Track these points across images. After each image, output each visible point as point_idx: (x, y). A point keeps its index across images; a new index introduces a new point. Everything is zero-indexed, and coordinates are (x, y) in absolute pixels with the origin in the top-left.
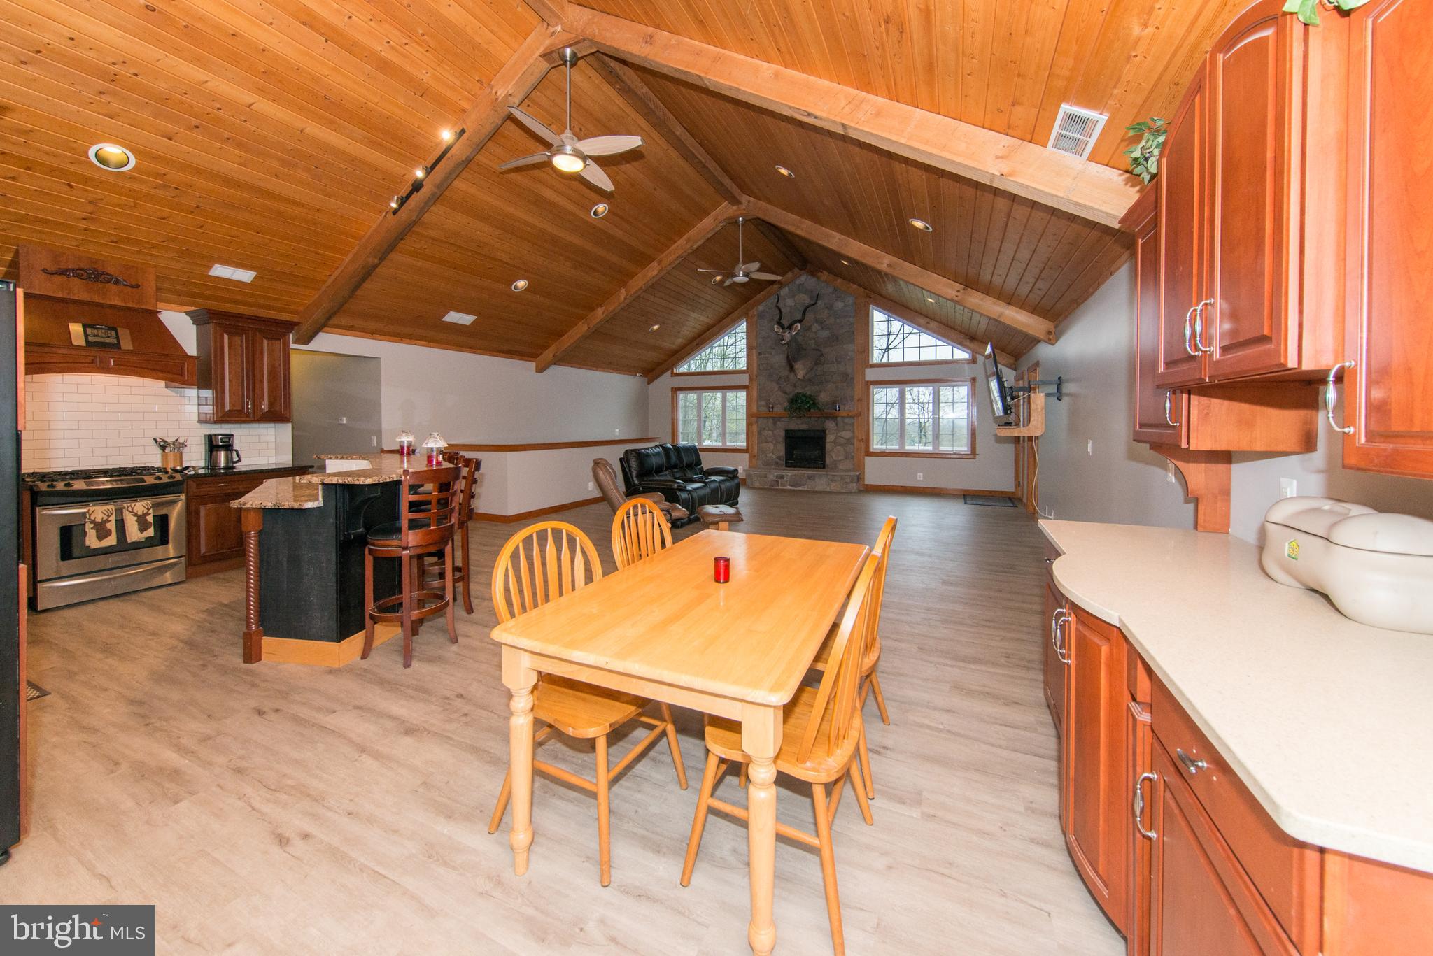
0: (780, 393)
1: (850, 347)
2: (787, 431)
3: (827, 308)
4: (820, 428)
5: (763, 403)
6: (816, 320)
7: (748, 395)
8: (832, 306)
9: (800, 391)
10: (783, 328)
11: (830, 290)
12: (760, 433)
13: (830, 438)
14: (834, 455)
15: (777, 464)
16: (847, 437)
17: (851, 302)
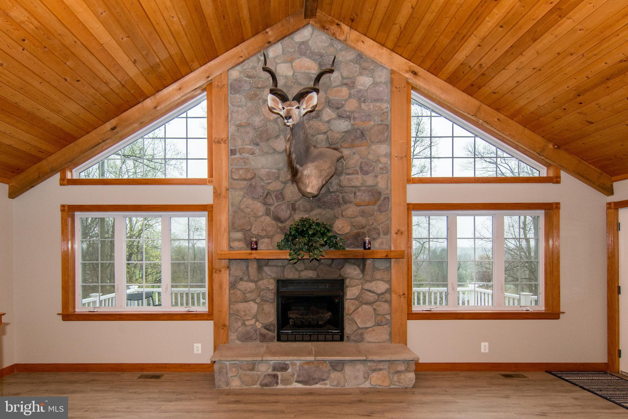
0: (268, 219)
1: (383, 149)
2: (281, 283)
3: (346, 84)
4: (334, 276)
5: (239, 235)
6: (329, 103)
7: (210, 220)
8: (354, 83)
9: (306, 216)
10: (284, 98)
11: (350, 56)
12: (233, 285)
13: (351, 293)
14: (358, 321)
15: (264, 338)
16: (379, 292)
17: (383, 79)
